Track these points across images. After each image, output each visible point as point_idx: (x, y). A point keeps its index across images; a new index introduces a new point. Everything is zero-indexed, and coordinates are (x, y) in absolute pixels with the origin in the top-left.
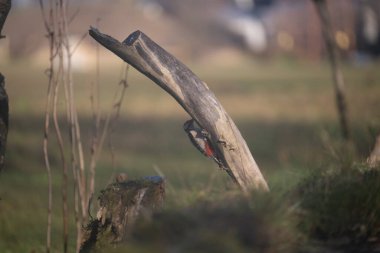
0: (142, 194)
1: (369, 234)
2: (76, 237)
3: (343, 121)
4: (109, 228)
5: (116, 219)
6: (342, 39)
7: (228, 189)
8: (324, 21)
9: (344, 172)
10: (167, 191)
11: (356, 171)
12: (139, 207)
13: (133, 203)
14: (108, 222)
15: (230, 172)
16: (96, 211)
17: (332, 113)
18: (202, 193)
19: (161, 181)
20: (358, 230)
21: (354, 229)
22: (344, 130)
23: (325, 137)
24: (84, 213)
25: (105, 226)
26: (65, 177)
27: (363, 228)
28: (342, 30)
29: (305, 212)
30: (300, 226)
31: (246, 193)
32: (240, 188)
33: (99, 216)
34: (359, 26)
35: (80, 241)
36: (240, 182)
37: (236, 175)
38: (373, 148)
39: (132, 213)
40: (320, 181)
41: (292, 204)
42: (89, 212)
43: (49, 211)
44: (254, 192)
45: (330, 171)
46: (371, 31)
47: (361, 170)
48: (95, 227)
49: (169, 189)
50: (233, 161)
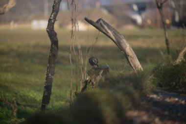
0: (102, 72)
1: (176, 85)
2: (80, 86)
3: (168, 48)
4: (91, 83)
5: (93, 80)
6: (168, 22)
7: (130, 70)
8: (162, 15)
9: (168, 65)
10: (110, 71)
11: (172, 65)
12: (101, 76)
13: (99, 75)
14: (90, 81)
15: (130, 65)
16: (87, 77)
17: (165, 46)
18: (121, 72)
19: (108, 68)
20: (173, 84)
21: (171, 84)
22: (168, 51)
23: (162, 53)
24: (83, 78)
25: (90, 82)
26: (77, 66)
27: (174, 83)
28: (168, 19)
29: (155, 78)
30: (154, 83)
31: (136, 72)
32: (134, 70)
33: (87, 79)
34: (173, 17)
35: (81, 87)
36: (134, 68)
37: (132, 66)
38: (177, 57)
39: (98, 78)
40: (160, 68)
41: (151, 75)
42: (84, 77)
43: (71, 77)
44: (138, 72)
45: (163, 65)
46: (177, 19)
47: (174, 64)
48: (86, 82)
49: (110, 70)
50: (132, 61)
